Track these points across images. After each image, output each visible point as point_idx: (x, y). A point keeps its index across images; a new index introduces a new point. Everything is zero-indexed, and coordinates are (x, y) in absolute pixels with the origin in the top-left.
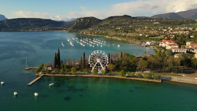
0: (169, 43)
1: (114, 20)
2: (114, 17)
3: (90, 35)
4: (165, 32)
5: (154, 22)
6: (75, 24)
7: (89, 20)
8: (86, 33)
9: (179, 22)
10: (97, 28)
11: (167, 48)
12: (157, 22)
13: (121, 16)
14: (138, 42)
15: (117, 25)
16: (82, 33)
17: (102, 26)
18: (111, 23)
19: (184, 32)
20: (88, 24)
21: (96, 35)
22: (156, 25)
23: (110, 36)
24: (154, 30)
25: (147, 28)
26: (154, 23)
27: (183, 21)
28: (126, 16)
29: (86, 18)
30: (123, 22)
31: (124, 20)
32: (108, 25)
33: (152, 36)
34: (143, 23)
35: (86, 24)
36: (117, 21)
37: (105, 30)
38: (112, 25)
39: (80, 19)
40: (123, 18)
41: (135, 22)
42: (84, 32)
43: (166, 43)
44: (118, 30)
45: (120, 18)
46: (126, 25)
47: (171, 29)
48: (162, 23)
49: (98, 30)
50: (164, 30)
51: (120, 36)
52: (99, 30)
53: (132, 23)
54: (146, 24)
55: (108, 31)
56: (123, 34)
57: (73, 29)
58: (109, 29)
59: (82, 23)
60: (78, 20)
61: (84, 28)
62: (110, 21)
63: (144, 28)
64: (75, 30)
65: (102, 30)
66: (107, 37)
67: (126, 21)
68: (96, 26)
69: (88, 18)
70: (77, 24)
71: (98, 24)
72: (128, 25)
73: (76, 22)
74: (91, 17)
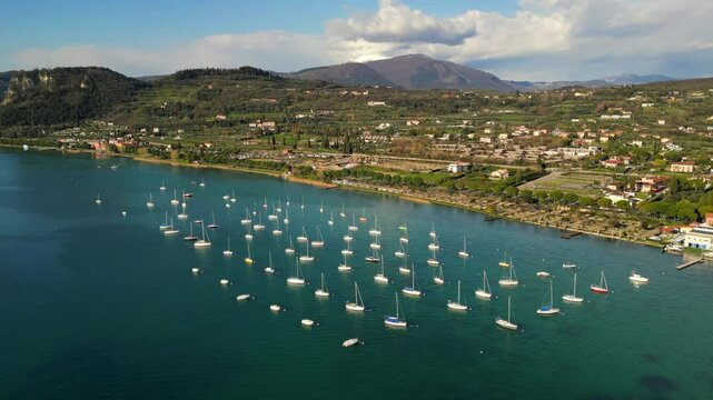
1: (210, 87)
2: (200, 71)
5: (368, 99)
6: (7, 100)
7: (86, 83)
10: (142, 120)
12: (376, 101)
13: (233, 72)
15: (232, 109)
17: (164, 113)
18: (202, 96)
20: (86, 101)
29: (69, 69)
30: (251, 97)
31: (250, 86)
32: (190, 107)
35: (73, 99)
36: (225, 89)
38: (208, 109)
39: (34, 75)
40: (245, 79)
45: (228, 77)
48: (398, 104)
49: (149, 130)
52: (156, 130)
53: (290, 103)
54: (345, 105)
59: (48, 95)
60: (26, 80)
61: (64, 120)
62: (192, 90)
67: (265, 94)
68: (129, 111)
69: (79, 71)
70: (20, 99)
71: (135, 100)
72: (277, 108)
73: (15, 88)
74: (94, 68)
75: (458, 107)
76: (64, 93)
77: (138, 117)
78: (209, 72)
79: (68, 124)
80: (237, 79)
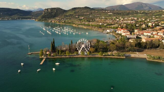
0: (123, 31)
1: (77, 11)
2: (77, 8)
3: (59, 23)
4: (118, 21)
5: (109, 12)
6: (43, 14)
7: (56, 11)
8: (54, 22)
9: (127, 13)
11: (122, 35)
12: (110, 13)
13: (83, 8)
14: (100, 30)
15: (80, 15)
16: (50, 21)
17: (67, 16)
18: (75, 13)
19: (132, 21)
20: (55, 14)
21: (64, 24)
22: (110, 15)
23: (77, 24)
24: (109, 20)
25: (104, 18)
26: (109, 14)
27: (130, 12)
28: (86, 8)
29: (53, 8)
30: (84, 13)
31: (85, 10)
32: (72, 15)
33: (109, 25)
34: (100, 13)
35: (53, 14)
36: (80, 11)
37: (70, 19)
38: (75, 15)
39: (47, 9)
40: (84, 9)
41: (94, 13)
42: (53, 21)
43: (121, 30)
44: (82, 19)
45: (82, 9)
46: (87, 15)
47: (122, 19)
48: (115, 14)
50: (117, 20)
51: (85, 25)
52: (65, 19)
53: (91, 14)
54: (103, 14)
55: (73, 20)
56: (87, 23)
57: (42, 18)
58: (73, 18)
59: (49, 13)
60: (46, 10)
61: (51, 17)
62: (73, 12)
63: (102, 18)
64: (44, 19)
65: (68, 19)
66: (74, 25)
67: (87, 12)
68: (62, 16)
69: (55, 8)
70: (45, 14)
71: (64, 14)
72: (89, 15)
73: (44, 12)
74: (57, 8)
75: (128, 14)
76: (52, 13)
77: (63, 17)
78: (78, 8)
79: (52, 18)
80: (83, 9)
